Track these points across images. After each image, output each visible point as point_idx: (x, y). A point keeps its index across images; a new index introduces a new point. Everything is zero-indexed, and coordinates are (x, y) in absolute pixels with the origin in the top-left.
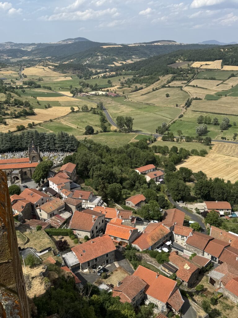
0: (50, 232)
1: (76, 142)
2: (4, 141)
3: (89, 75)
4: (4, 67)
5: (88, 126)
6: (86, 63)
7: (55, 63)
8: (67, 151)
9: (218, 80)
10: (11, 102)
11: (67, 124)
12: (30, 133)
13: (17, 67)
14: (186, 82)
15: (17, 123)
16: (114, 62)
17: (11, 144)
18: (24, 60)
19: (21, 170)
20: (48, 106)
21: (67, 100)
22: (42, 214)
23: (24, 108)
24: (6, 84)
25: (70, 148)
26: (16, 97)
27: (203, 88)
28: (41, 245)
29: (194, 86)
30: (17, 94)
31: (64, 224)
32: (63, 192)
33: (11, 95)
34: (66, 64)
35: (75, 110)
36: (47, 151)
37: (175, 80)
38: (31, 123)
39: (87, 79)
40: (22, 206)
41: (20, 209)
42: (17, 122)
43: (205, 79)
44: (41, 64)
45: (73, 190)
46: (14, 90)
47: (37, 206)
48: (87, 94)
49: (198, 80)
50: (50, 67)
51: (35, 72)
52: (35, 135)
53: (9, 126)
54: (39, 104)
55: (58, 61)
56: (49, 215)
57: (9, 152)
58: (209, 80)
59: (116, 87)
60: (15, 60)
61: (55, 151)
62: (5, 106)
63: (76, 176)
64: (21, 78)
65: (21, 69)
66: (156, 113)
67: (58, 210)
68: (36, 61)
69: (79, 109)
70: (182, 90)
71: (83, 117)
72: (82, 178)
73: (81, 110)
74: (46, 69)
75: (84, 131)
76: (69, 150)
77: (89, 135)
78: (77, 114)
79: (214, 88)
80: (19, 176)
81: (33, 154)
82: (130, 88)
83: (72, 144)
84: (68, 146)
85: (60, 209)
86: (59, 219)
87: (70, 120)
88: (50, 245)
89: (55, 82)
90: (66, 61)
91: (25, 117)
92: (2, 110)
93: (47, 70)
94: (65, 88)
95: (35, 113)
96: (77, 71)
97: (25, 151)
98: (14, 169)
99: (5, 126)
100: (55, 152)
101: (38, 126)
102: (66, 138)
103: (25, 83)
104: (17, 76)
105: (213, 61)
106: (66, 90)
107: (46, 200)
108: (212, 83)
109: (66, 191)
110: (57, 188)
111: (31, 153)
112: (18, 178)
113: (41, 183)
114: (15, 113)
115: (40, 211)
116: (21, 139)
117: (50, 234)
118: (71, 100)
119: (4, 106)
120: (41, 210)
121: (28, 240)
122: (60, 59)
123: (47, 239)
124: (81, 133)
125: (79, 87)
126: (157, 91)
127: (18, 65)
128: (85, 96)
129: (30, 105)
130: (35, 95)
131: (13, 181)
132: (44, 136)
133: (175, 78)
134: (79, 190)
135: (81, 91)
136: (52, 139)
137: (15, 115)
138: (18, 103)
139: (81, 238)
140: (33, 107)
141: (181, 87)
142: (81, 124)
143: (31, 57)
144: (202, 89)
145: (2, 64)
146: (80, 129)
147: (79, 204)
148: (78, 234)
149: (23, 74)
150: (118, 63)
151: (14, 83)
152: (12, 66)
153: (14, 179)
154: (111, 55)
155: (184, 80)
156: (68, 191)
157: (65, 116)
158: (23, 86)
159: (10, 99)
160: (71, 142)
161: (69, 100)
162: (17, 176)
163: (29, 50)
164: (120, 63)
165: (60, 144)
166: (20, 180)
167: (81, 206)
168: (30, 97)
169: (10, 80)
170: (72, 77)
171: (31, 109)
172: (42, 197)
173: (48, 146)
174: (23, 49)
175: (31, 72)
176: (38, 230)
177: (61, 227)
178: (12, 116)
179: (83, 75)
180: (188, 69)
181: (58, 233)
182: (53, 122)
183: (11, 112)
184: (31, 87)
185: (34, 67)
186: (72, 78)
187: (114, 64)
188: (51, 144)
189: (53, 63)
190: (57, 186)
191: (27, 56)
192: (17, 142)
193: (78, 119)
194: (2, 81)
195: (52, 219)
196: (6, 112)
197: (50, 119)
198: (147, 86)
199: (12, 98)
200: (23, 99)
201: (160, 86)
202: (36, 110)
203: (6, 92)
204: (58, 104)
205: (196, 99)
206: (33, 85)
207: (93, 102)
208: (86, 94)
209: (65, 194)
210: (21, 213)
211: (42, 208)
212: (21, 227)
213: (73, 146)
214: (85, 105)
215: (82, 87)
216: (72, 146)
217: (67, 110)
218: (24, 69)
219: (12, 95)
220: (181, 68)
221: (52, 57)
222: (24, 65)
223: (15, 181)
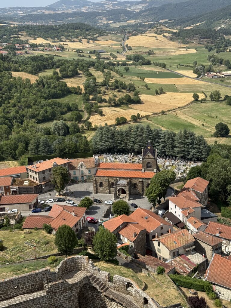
0: (177, 280)
1: (206, 147)
2: (103, 137)
3: (224, 46)
4: (103, 36)
5: (221, 124)
6: (219, 28)
7: (173, 29)
8: (191, 160)
10: (110, 84)
11: (187, 119)
12: (139, 129)
13: (119, 34)
15: (116, 114)
17: (113, 142)
18: (129, 26)
19: (130, 181)
20: (160, 91)
21: (189, 83)
22: (161, 251)
23: (127, 93)
24: (104, 58)
25: (196, 155)
26: (117, 77)
28: (166, 298)
30: (118, 73)
31: (194, 271)
32: (190, 222)
33: (110, 74)
34: (189, 30)
35: (200, 99)
36: (160, 156)
38: (136, 115)
39: (221, 51)
40: (135, 233)
41: (132, 236)
42: (117, 112)
44: (152, 30)
45: (206, 221)
46: (114, 67)
47: (154, 237)
48: (220, 75)
50: (166, 34)
52: (146, 132)
53: (106, 117)
54: (148, 89)
55: (178, 25)
56: (172, 254)
57: (108, 153)
60: (117, 25)
61: (173, 157)
62: (103, 89)
63: (207, 199)
64: (123, 50)
65: (125, 38)
67: (185, 248)
68: (145, 26)
69: (206, 97)
71: (212, 110)
72: (216, 204)
73: (209, 99)
74: (160, 37)
75: (214, 131)
76: (194, 159)
77: (221, 138)
78: (203, 104)
80: (127, 189)
81: (148, 160)
83: (199, 148)
84: (193, 152)
85: (188, 247)
86: (186, 262)
87: (190, 113)
88: (179, 300)
89: (171, 57)
90: (189, 25)
91: (128, 106)
92: (99, 95)
93: (160, 39)
94: (185, 66)
95: (142, 100)
96: (206, 40)
97: (130, 154)
98: (121, 178)
99: (101, 117)
100: (172, 160)
101: (145, 120)
102: (191, 139)
103: (129, 58)
104: (119, 47)
106: (188, 67)
107: (168, 230)
109: (196, 221)
110: (181, 215)
111: (146, 157)
112: (124, 192)
113: (156, 203)
114: (115, 100)
115: (159, 245)
116: (127, 136)
117: (177, 283)
118: (194, 84)
119: (101, 89)
120: (161, 244)
121: (145, 286)
122: (181, 23)
123: (174, 290)
124: (208, 134)
125: (208, 64)
127: (121, 32)
128: (216, 77)
129: (135, 89)
130: (142, 76)
131: (117, 195)
132: (159, 134)
134: (215, 222)
135: (210, 71)
136: (171, 139)
137: (115, 103)
138: (119, 86)
139: (225, 300)
140: (139, 92)
142: (209, 119)
143: (139, 21)
145: (100, 31)
146: (207, 127)
147: (217, 245)
148: (220, 293)
149: (127, 46)
151: (114, 58)
152: (113, 34)
153: (118, 192)
156: (199, 221)
157: (184, 107)
158: (127, 62)
159: (109, 80)
160: (197, 146)
161: (191, 84)
162: (123, 188)
163: (137, 11)
165: (180, 148)
166: (127, 195)
167: (220, 248)
168: (136, 78)
169: (109, 53)
170: (198, 49)
171: (136, 94)
172: (162, 224)
173: (162, 149)
174: (129, 10)
175: (138, 43)
176: (159, 274)
177: (190, 275)
178: (110, 103)
179: (215, 45)
181: (188, 283)
182: (166, 114)
183: (110, 97)
184: (137, 63)
185: (142, 35)
186: (197, 51)
188: (167, 147)
189: (170, 28)
190: (182, 210)
191: (133, 19)
192: (121, 141)
193: (204, 112)
194: (99, 54)
195: (175, 261)
196: (103, 97)
197: (162, 110)
199: (112, 79)
200: (127, 80)
202: (143, 97)
203: (104, 69)
204: (174, 89)
206: (140, 60)
207: (228, 88)
208: (218, 74)
209: (193, 225)
210: (133, 243)
211: (162, 241)
212: (133, 264)
213: (201, 152)
214: (216, 91)
215: (211, 63)
216: (198, 152)
217: (187, 99)
218: (128, 39)
219: (112, 75)
221: (169, 21)
222: (129, 32)
223: (120, 196)
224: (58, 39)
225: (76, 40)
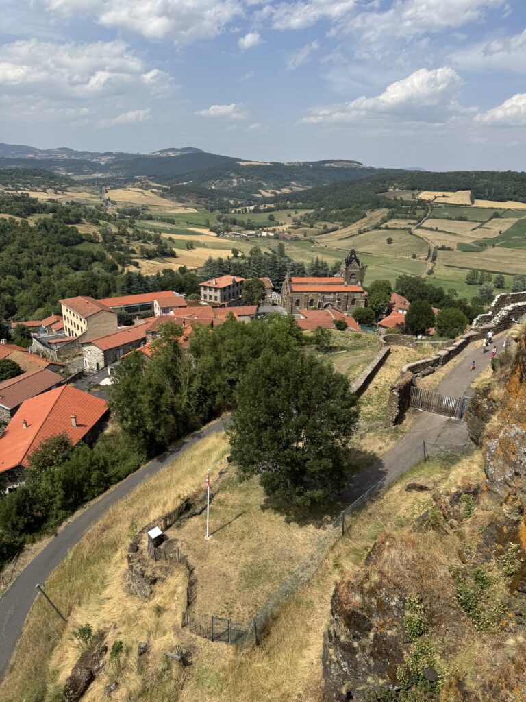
3: (226, 207)
7: (163, 185)
9: (471, 221)
10: (131, 234)
13: (92, 187)
14: (415, 222)
15: (154, 267)
16: (261, 191)
20: (189, 246)
21: (213, 241)
27: (449, 233)
29: (431, 229)
35: (239, 255)
37: (394, 218)
39: (226, 212)
42: (154, 265)
43: (448, 218)
44: (136, 184)
48: (241, 234)
49: (435, 220)
50: (155, 190)
51: (129, 197)
54: (174, 243)
55: (167, 181)
58: (456, 222)
59: (287, 226)
62: (124, 239)
64: (108, 204)
65: (102, 191)
66: (383, 266)
70: (411, 234)
74: (148, 192)
79: (469, 234)
81: (353, 270)
82: (313, 229)
91: (163, 259)
92: (122, 245)
93: (149, 195)
95: (177, 254)
98: (323, 293)
99: (139, 269)
103: (122, 212)
104: (99, 200)
105: (454, 191)
106: (202, 226)
108: (462, 226)
111: (351, 267)
119: (122, 239)
126: (366, 234)
127: (93, 184)
128: (239, 236)
129: (161, 241)
130: (155, 231)
133: (394, 214)
135: (227, 230)
137: (147, 255)
138: (141, 237)
140: (169, 245)
141: (409, 230)
143: (108, 175)
144: (447, 235)
149: (109, 199)
150: (268, 192)
154: (256, 178)
155: (411, 218)
161: (216, 241)
163: (102, 163)
164: (271, 193)
175: (121, 197)
178: (141, 254)
180: (414, 202)
183: (138, 248)
184: (138, 218)
185: (123, 189)
186: (197, 210)
187: (260, 193)
189: (158, 184)
191: (101, 173)
196: (130, 248)
198: (345, 226)
201: (368, 226)
202: (176, 251)
204: (202, 245)
205: (443, 248)
208: (239, 233)
217: (225, 255)
218: (107, 192)
220: (401, 199)
222: (105, 186)
224: (13, 186)
225: (38, 189)
